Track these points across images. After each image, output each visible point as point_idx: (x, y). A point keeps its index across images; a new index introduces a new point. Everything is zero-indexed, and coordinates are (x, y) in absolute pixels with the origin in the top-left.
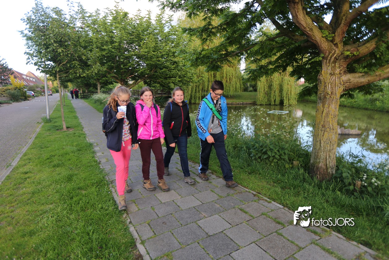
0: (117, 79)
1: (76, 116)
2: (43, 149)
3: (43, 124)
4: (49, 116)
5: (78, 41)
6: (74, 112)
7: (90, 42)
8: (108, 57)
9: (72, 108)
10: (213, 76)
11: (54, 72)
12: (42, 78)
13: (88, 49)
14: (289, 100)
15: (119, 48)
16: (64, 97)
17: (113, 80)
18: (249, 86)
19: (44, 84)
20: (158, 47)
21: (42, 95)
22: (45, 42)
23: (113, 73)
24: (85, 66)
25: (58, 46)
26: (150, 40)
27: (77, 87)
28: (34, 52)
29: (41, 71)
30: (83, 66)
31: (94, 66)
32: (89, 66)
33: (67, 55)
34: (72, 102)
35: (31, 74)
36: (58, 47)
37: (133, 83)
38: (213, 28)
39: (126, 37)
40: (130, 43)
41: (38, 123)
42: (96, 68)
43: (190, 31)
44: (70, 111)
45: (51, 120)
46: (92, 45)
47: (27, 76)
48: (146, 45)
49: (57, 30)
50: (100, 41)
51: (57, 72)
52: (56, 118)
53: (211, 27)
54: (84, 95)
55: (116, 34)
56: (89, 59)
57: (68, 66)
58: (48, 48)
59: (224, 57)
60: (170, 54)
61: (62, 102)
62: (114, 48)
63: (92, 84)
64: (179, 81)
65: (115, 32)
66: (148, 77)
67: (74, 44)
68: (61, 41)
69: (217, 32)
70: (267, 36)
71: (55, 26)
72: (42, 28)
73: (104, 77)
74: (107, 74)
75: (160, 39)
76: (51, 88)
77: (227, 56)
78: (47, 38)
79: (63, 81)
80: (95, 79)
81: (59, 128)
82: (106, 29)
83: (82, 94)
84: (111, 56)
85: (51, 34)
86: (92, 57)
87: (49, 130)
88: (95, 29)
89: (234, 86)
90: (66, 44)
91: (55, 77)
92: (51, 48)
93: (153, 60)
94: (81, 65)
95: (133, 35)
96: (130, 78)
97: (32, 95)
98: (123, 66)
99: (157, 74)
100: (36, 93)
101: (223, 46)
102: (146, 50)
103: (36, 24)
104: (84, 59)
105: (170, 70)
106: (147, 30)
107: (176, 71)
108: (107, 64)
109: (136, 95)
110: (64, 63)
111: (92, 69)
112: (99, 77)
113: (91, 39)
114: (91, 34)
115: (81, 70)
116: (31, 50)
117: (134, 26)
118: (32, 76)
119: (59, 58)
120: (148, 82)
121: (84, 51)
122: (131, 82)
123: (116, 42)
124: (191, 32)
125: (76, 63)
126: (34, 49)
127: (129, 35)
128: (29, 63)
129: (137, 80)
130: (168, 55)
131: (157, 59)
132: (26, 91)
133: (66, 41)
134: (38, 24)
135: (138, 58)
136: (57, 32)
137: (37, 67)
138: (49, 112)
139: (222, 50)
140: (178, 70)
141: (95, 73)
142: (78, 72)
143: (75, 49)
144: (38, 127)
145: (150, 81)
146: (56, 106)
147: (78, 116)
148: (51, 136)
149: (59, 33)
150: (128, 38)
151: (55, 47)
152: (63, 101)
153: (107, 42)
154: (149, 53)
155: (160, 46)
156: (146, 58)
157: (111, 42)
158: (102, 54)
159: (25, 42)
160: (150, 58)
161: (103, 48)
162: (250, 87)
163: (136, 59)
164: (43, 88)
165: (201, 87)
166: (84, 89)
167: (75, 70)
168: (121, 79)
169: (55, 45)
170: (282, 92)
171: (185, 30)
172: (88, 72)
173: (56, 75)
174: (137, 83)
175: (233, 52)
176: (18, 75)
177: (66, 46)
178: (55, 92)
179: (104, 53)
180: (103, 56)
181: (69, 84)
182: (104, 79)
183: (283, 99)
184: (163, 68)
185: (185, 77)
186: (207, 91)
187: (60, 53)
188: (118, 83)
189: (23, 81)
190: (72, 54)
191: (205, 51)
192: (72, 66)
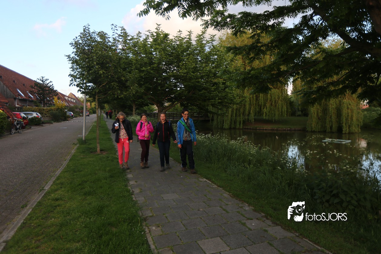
0: (154, 101)
1: (110, 138)
2: (76, 173)
3: (78, 145)
4: (85, 137)
5: (118, 63)
6: (109, 134)
7: (129, 63)
8: (145, 78)
9: (108, 130)
10: (255, 98)
11: (94, 93)
12: (82, 100)
13: (126, 71)
14: (349, 127)
15: (158, 70)
16: (100, 118)
17: (148, 101)
18: (297, 109)
19: (83, 105)
20: (198, 68)
21: (80, 116)
22: (88, 65)
23: (149, 94)
24: (123, 88)
26: (190, 61)
28: (77, 74)
29: (82, 92)
31: (131, 88)
32: (127, 87)
33: (108, 77)
34: (107, 123)
35: (72, 96)
36: (100, 69)
37: (170, 106)
38: (262, 46)
39: (165, 58)
40: (169, 64)
41: (74, 144)
42: (134, 89)
43: (235, 50)
44: (104, 133)
45: (86, 141)
46: (131, 67)
47: (69, 97)
49: (100, 52)
50: (140, 63)
51: (97, 94)
52: (91, 140)
53: (259, 45)
55: (155, 55)
56: (128, 81)
57: (107, 87)
58: (90, 70)
59: (275, 78)
60: (211, 75)
61: (98, 124)
62: (153, 69)
63: (128, 105)
64: (219, 103)
65: (154, 53)
66: (186, 99)
67: (115, 66)
69: (267, 50)
70: (326, 53)
71: (99, 49)
72: (87, 51)
74: (144, 96)
75: (200, 59)
76: (88, 109)
77: (280, 77)
78: (90, 61)
79: (101, 103)
80: (131, 101)
81: (92, 151)
82: (146, 50)
84: (149, 77)
85: (94, 56)
86: (131, 78)
87: (83, 152)
88: (136, 51)
89: (280, 109)
90: (107, 65)
91: (94, 98)
92: (94, 70)
93: (192, 81)
94: (119, 87)
95: (172, 56)
96: (166, 100)
97: (71, 115)
98: (161, 88)
99: (195, 96)
100: (75, 113)
101: (275, 65)
102: (186, 71)
103: (82, 48)
104: (123, 80)
105: (210, 92)
106: (187, 51)
107: (216, 93)
108: (145, 86)
109: (171, 117)
110: (104, 84)
111: (130, 90)
112: (136, 98)
113: (130, 61)
114: (131, 55)
115: (119, 92)
116: (75, 73)
117: (174, 47)
118: (73, 97)
119: (100, 79)
120: (186, 104)
121: (124, 72)
122: (167, 104)
123: (155, 63)
124: (237, 50)
125: (115, 84)
126: (78, 71)
127: (168, 56)
128: (72, 85)
129: (173, 103)
130: (209, 75)
131: (197, 80)
132: (66, 111)
133: (107, 63)
134: (84, 48)
135: (176, 79)
136: (99, 55)
137: (79, 88)
138: (85, 133)
139: (273, 69)
140: (218, 92)
141: (133, 93)
142: (116, 93)
143: (116, 70)
144: (73, 148)
145: (187, 104)
146: (92, 127)
147: (112, 138)
148: (84, 159)
149: (102, 55)
150: (167, 59)
151: (97, 68)
152: (99, 122)
153: (146, 63)
154: (188, 74)
155: (200, 67)
156: (184, 79)
157: (150, 63)
158: (140, 76)
159: (70, 65)
160: (189, 79)
161: (142, 69)
162: (298, 111)
163: (174, 81)
164: (81, 108)
165: (242, 110)
167: (114, 91)
168: (158, 100)
170: (340, 117)
171: (229, 49)
172: (125, 94)
173: (96, 96)
174: (174, 105)
175: (287, 71)
176: (61, 96)
177: (107, 68)
178: (92, 113)
179: (143, 75)
180: (142, 77)
181: (106, 106)
182: (140, 100)
183: (342, 126)
184: (202, 90)
185: (226, 98)
186: (248, 115)
187: (101, 74)
188: (153, 105)
189: (65, 102)
190: (112, 76)
191: (254, 70)
192: (111, 87)
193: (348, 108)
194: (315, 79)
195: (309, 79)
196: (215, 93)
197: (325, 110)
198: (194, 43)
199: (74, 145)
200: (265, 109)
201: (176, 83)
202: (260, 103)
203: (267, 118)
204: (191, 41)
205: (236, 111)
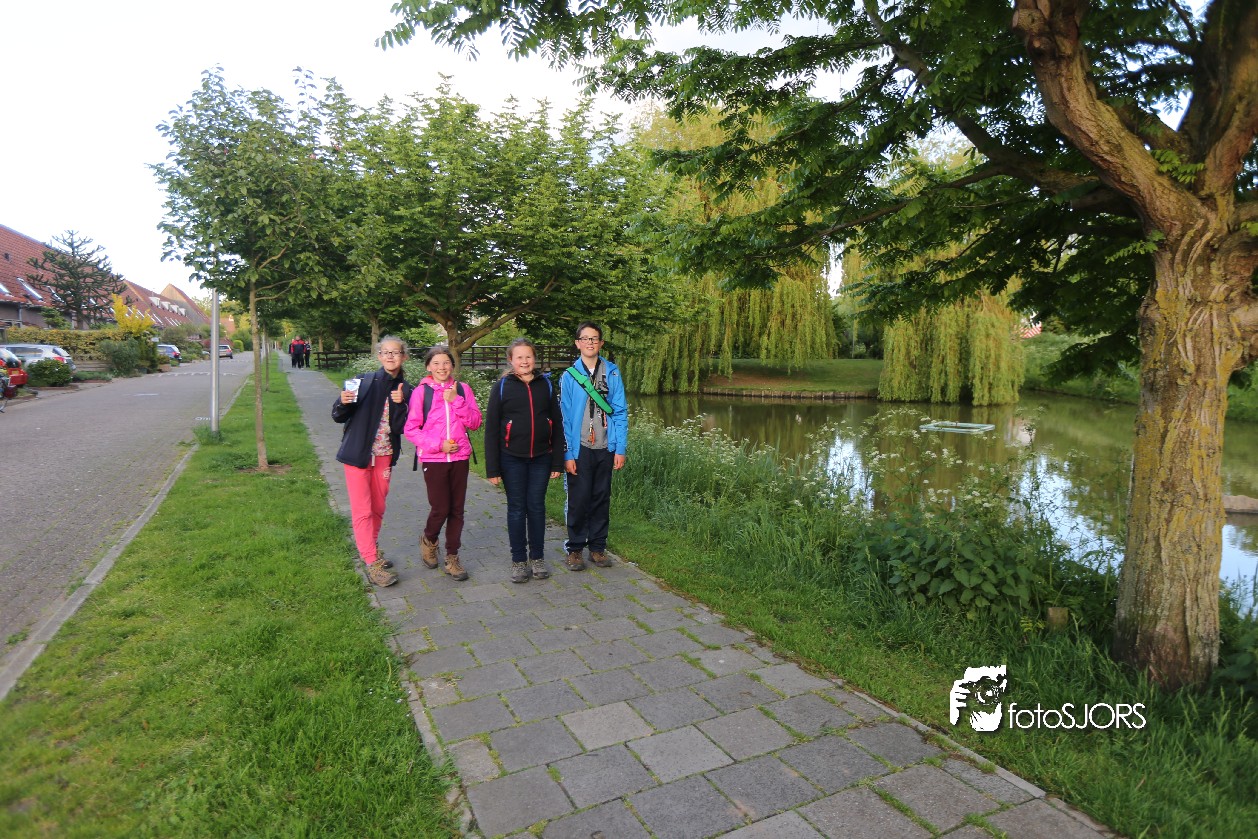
0: (435, 311)
1: (301, 424)
2: (188, 533)
3: (196, 447)
4: (218, 422)
5: (320, 191)
6: (294, 412)
7: (357, 194)
8: (408, 242)
9: (290, 398)
10: (735, 304)
11: (243, 285)
12: (207, 306)
13: (348, 217)
14: (990, 389)
15: (446, 216)
16: (267, 364)
17: (420, 313)
18: (855, 339)
19: (210, 324)
20: (568, 212)
21: (203, 357)
22: (223, 195)
23: (422, 290)
24: (338, 269)
25: (259, 206)
26: (543, 190)
27: (309, 333)
28: (188, 224)
29: (203, 281)
30: (333, 268)
31: (363, 269)
32: (348, 268)
33: (286, 234)
34: (290, 379)
35: (175, 294)
36: (259, 210)
37: (484, 326)
38: (753, 151)
39: (468, 180)
40: (483, 198)
41: (182, 443)
42: (371, 274)
43: (677, 161)
44: (281, 410)
45: (224, 434)
46: (362, 205)
47: (163, 298)
48: (531, 205)
49: (259, 158)
50: (389, 193)
51: (252, 287)
52: (237, 431)
53: (746, 147)
54: (327, 360)
55: (437, 171)
56: (351, 248)
57: (287, 266)
58: (229, 211)
59: (790, 245)
60: (606, 236)
61: (260, 381)
62: (430, 215)
63: (356, 325)
64: (631, 317)
65: (434, 164)
66: (533, 307)
67: (310, 200)
68: (269, 191)
69: (767, 162)
70: (930, 178)
71: (255, 146)
72: (216, 152)
73: (395, 304)
74: (404, 294)
75: (573, 187)
76: (229, 337)
77: (802, 242)
79: (267, 316)
80: (364, 310)
81: (243, 464)
82: (407, 155)
83: (322, 356)
84: (418, 239)
85: (241, 168)
86: (360, 239)
87: (214, 468)
88: (376, 155)
89: (808, 338)
90: (284, 198)
91: (246, 301)
92: (240, 211)
93: (551, 252)
94: (325, 265)
95: (491, 175)
96: (473, 307)
98: (456, 271)
99: (560, 296)
100: (185, 349)
101: (790, 207)
102: (531, 221)
103: (198, 142)
104: (336, 245)
105: (604, 285)
106: (536, 160)
107: (623, 289)
108: (406, 264)
109: (489, 362)
110: (274, 258)
111: (359, 277)
112: (378, 303)
113: (359, 187)
114: (360, 169)
115: (324, 281)
116: (178, 221)
117: (495, 147)
118: (179, 298)
119: (261, 243)
120: (532, 321)
121: (338, 221)
122: (476, 321)
123: (435, 194)
124: (680, 162)
125: (310, 258)
126: (189, 216)
127: (476, 174)
128: (168, 258)
129: (495, 316)
130: (601, 237)
131: (565, 250)
132: (155, 343)
133: (284, 191)
134: (207, 141)
135: (503, 244)
136: (258, 165)
137: (192, 269)
138: (219, 409)
139: (783, 220)
140: (629, 286)
141: (367, 286)
142: (314, 284)
143: (313, 215)
144: (181, 457)
145: (538, 321)
146: (240, 390)
147: (306, 424)
148: (217, 491)
149: (267, 166)
150: (474, 183)
151: (252, 208)
152: (264, 376)
153: (408, 196)
154: (538, 231)
155: (575, 209)
156: (527, 245)
157: (421, 195)
158: (391, 233)
159: (165, 197)
160: (542, 245)
161: (396, 213)
162: (858, 342)
163: (496, 250)
164: (206, 334)
165: (697, 341)
166: (331, 340)
167: (307, 279)
168: (448, 310)
169: (250, 202)
170: (967, 360)
171: (659, 158)
172: (345, 288)
173: (249, 294)
174: (497, 323)
175: (821, 227)
176: (136, 297)
177: (283, 205)
178: (242, 348)
179: (398, 229)
180: (396, 237)
181: (286, 324)
182: (392, 309)
183: (972, 384)
184: (582, 279)
185: (651, 304)
186: (716, 354)
187: (264, 227)
188: (435, 322)
189: (151, 313)
190: (299, 232)
191: (730, 223)
192: (298, 267)
193: (988, 336)
194: (898, 252)
195: (883, 250)
196: (619, 288)
197: (928, 342)
198: (555, 135)
199: (182, 447)
200: (765, 338)
201: (502, 257)
202: (750, 320)
203: (771, 362)
204: (547, 131)
205: (681, 343)
